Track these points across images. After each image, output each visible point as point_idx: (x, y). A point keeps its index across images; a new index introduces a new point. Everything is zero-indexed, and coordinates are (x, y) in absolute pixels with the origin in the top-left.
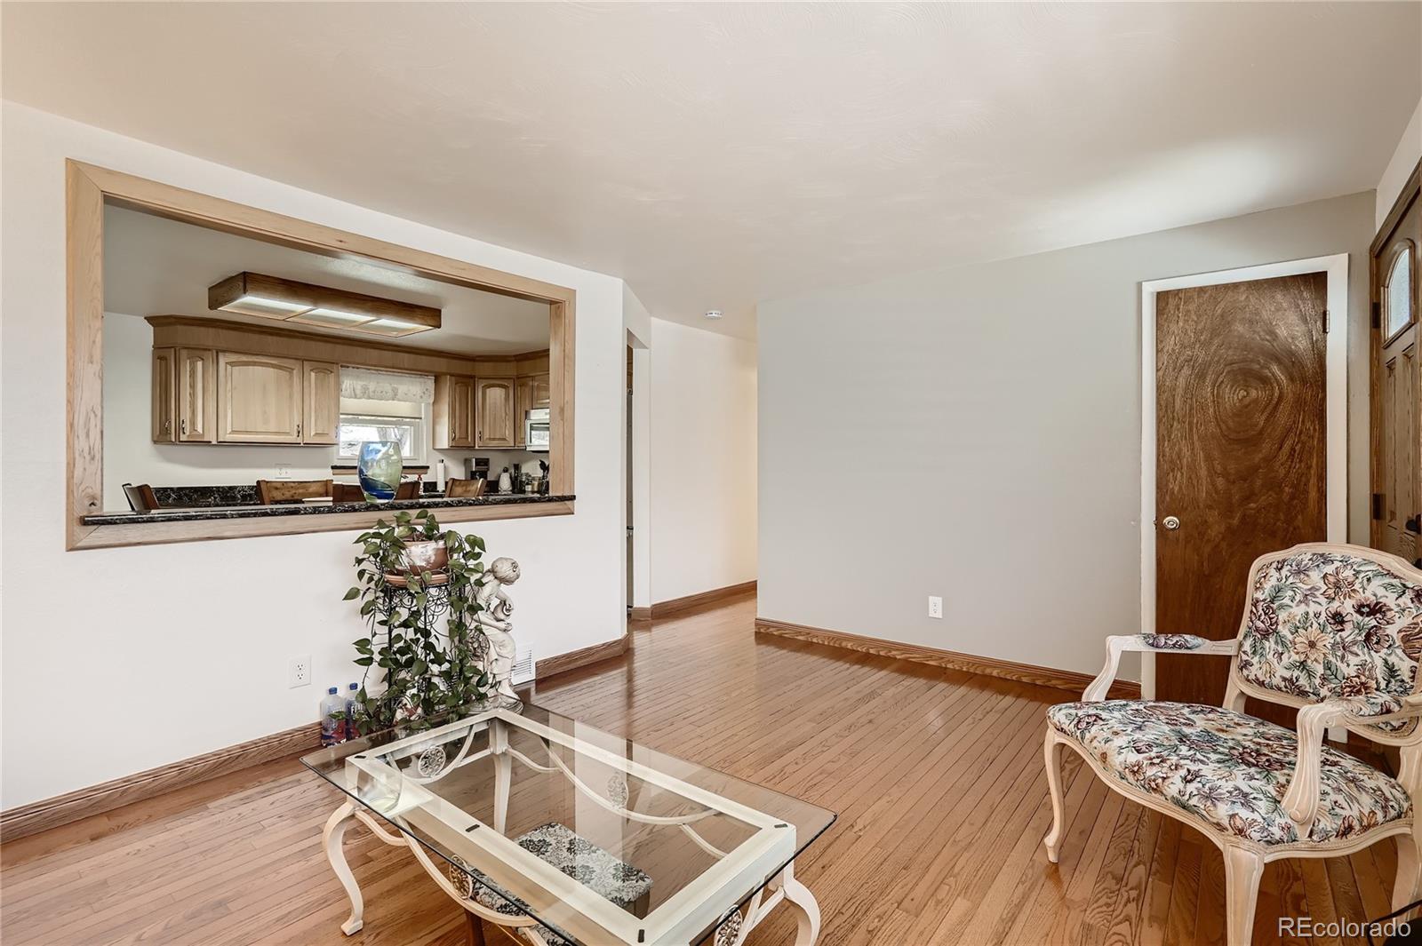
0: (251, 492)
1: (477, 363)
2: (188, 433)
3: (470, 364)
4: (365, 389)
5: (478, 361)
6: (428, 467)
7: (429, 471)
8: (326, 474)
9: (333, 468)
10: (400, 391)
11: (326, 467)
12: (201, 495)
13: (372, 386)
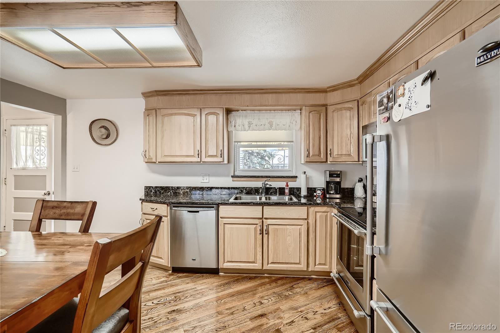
0: (188, 190)
1: (329, 94)
2: (147, 158)
3: (322, 95)
4: (250, 124)
5: (330, 91)
6: (296, 177)
7: (298, 180)
8: (229, 182)
9: (232, 177)
10: (274, 123)
11: (228, 176)
12: (165, 191)
13: (255, 122)
